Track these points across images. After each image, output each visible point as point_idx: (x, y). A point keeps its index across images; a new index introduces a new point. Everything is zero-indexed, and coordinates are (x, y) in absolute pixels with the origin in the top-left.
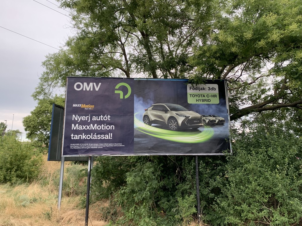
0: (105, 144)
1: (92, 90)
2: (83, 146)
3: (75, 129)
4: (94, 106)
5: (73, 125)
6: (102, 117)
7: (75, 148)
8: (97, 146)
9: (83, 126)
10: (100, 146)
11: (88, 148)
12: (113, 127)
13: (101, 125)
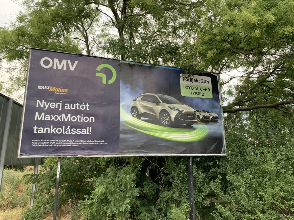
0: (82, 141)
1: (65, 69)
2: (51, 143)
3: (39, 119)
4: (67, 90)
5: (37, 114)
6: (78, 105)
7: (38, 145)
8: (70, 143)
9: (52, 116)
10: (75, 143)
11: (57, 146)
12: (92, 119)
13: (77, 116)
